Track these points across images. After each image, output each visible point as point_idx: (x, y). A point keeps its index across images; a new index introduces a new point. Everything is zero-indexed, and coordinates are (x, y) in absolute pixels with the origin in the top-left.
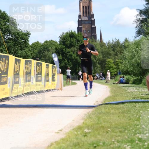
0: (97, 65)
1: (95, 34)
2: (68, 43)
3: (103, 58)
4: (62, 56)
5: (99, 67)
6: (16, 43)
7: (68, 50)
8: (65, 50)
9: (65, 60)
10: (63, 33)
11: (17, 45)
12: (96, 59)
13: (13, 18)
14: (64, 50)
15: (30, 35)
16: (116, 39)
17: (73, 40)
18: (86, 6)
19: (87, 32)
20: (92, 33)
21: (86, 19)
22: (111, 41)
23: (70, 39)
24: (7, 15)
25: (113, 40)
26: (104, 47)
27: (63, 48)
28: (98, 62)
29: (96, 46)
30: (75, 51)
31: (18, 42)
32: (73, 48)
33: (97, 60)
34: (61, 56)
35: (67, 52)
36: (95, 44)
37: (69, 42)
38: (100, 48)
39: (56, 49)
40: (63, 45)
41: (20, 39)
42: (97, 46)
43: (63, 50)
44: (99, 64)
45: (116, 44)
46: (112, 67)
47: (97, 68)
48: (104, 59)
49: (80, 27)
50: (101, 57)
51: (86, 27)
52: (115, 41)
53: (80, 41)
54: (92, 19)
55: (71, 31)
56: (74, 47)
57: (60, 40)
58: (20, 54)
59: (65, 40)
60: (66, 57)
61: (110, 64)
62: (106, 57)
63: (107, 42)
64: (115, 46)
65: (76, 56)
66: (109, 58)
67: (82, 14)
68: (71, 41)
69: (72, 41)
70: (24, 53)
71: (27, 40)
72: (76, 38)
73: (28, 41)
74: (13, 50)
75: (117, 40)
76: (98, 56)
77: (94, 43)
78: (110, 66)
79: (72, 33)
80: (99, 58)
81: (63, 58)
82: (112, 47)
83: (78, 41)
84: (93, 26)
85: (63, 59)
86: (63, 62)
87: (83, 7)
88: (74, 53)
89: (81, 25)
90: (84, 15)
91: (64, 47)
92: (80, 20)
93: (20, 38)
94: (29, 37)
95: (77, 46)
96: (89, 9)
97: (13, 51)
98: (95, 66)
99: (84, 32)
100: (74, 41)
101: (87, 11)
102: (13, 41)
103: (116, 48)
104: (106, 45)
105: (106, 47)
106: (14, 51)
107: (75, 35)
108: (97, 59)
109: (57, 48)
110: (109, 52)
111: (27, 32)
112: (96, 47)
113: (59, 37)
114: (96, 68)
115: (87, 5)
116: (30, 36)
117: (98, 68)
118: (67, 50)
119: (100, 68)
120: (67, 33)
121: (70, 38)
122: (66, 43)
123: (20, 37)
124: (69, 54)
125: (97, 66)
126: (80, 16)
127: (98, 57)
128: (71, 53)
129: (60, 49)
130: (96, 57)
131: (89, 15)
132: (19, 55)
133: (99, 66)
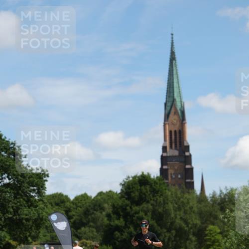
0: (191, 236)
1: (192, 181)
2: (135, 195)
3: (203, 223)
4: (124, 220)
5: (195, 241)
6: (18, 193)
7: (136, 208)
8: (131, 208)
9: (129, 228)
10: (129, 177)
11: (19, 198)
12: (188, 226)
13: (14, 144)
14: (128, 208)
15: (48, 176)
16: (226, 187)
17: (146, 189)
18: (175, 131)
19: (176, 176)
20: (186, 179)
21: (176, 153)
22: (218, 193)
23: (139, 188)
24: (3, 137)
25: (221, 191)
26: (203, 204)
27: (127, 205)
28: (192, 230)
29: (188, 200)
30: (148, 211)
31: (22, 192)
32: (145, 206)
33: (191, 228)
34: (122, 220)
35: (133, 212)
36: (186, 198)
37: (137, 194)
38: (195, 205)
39: (113, 206)
40: (126, 199)
41: (26, 185)
42: (190, 201)
43: (126, 209)
44: (194, 234)
45: (227, 197)
46: (218, 241)
47: (190, 244)
48: (204, 226)
49: (165, 167)
50: (198, 222)
51: (176, 168)
52: (225, 192)
53: (159, 191)
54: (187, 154)
55: (143, 173)
56: (148, 202)
57: (122, 190)
58: (26, 215)
59: (131, 190)
60: (132, 222)
61: (213, 236)
62: (209, 222)
63: (210, 194)
64: (226, 201)
65: (150, 219)
66: (213, 224)
67: (168, 144)
68: (141, 192)
69: (144, 191)
70: (34, 213)
71: (42, 187)
72: (151, 186)
73: (44, 188)
74: (12, 207)
75: (228, 191)
76: (192, 220)
77: (186, 195)
78: (213, 239)
79: (143, 176)
80: (193, 224)
81: (126, 224)
82: (219, 204)
83: (155, 192)
84: (188, 167)
85: (126, 226)
86: (126, 230)
87: (171, 132)
88: (146, 214)
89: (166, 164)
90: (171, 147)
91: (127, 202)
92: (165, 155)
93: (28, 183)
94: (47, 181)
95: (152, 202)
96: (180, 135)
97: (11, 210)
98: (187, 239)
99: (171, 177)
100: (147, 192)
101: (178, 139)
102: (11, 189)
103: (228, 205)
104: (209, 200)
105: (209, 203)
106: (14, 209)
107: (150, 181)
108: (190, 226)
109: (116, 206)
110: (213, 213)
111: (43, 170)
112: (188, 203)
113: (121, 184)
114: (188, 242)
115: (177, 128)
116: (48, 179)
117: (192, 242)
118: (134, 209)
119: (196, 243)
120: (134, 178)
121: (141, 186)
122: (133, 195)
123: (28, 180)
124: (137, 215)
125: (190, 239)
126: (164, 149)
127: (191, 223)
128: (142, 214)
129: (121, 207)
130: (189, 221)
131: (180, 146)
132: (24, 216)
133: (194, 239)
